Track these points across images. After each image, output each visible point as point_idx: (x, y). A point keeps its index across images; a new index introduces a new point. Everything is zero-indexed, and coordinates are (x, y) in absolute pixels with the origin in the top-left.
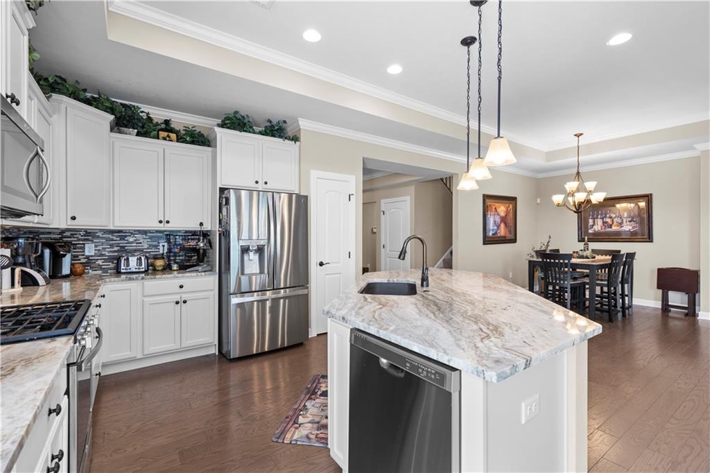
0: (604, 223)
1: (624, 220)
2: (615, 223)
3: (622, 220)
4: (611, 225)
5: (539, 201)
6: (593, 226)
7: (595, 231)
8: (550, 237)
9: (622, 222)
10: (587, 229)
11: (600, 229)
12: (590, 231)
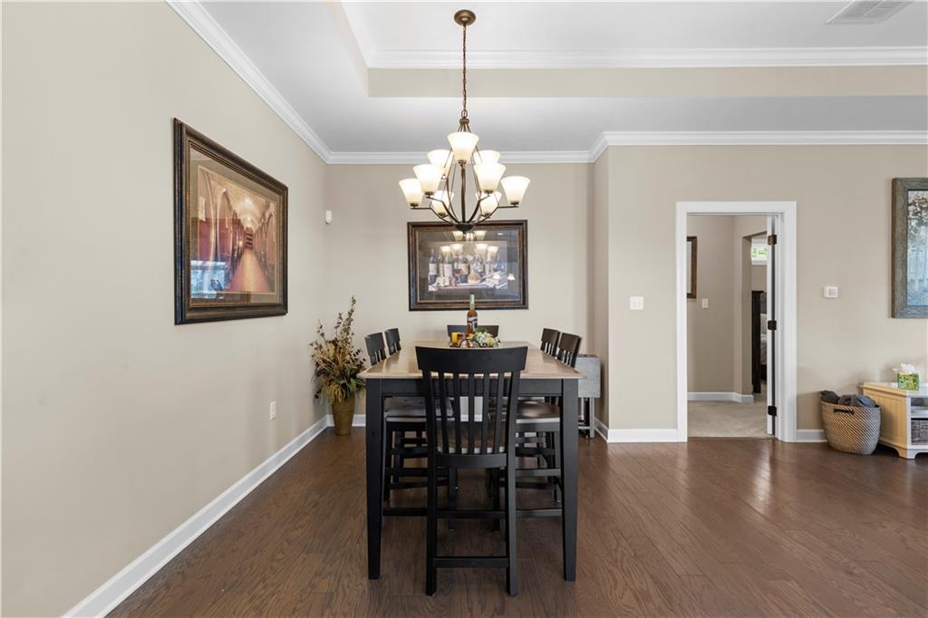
0: (456, 271)
1: (487, 266)
2: (472, 272)
3: (484, 267)
4: (467, 276)
5: (329, 217)
6: (436, 276)
7: (440, 290)
8: (354, 301)
9: (484, 272)
10: (424, 282)
11: (447, 284)
12: (431, 288)
